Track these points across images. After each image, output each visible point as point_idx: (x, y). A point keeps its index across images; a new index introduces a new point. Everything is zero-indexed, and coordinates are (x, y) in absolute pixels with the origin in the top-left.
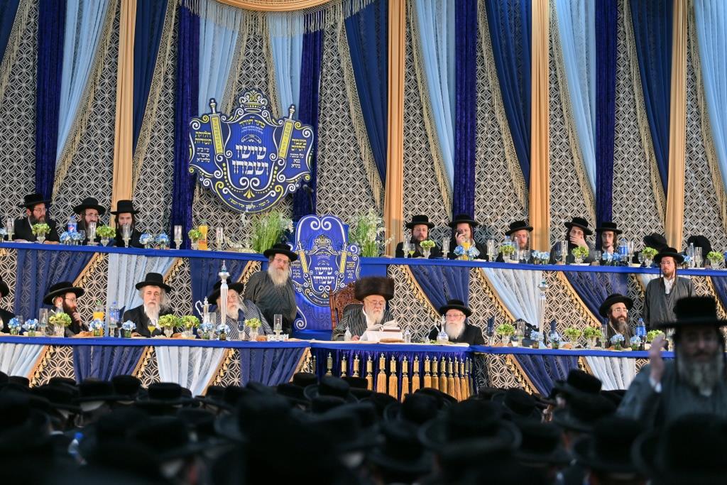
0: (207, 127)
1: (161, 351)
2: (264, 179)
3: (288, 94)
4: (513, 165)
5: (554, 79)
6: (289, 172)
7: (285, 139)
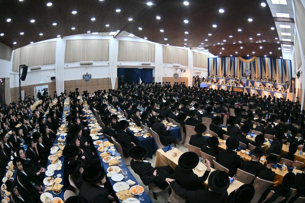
3: (249, 68)
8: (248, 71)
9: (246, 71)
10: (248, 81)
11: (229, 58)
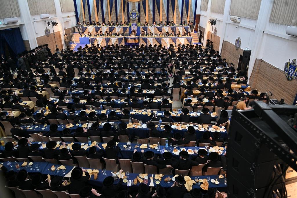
0: (130, 13)
1: (112, 39)
2: (135, 17)
3: (137, 9)
4: (158, 15)
5: (162, 6)
6: (137, 17)
7: (137, 14)
8: (136, 14)
9: (132, 14)
10: (140, 27)
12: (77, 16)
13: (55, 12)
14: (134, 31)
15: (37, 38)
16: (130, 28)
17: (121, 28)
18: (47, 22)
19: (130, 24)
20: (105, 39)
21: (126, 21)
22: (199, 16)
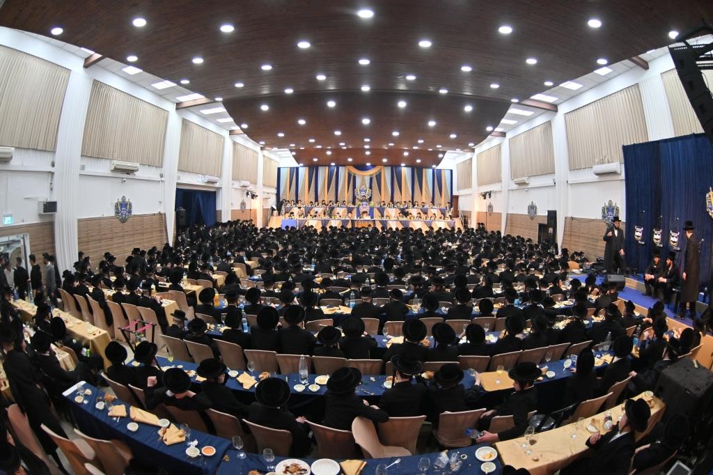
3: (368, 186)
4: (399, 193)
5: (405, 182)
6: (368, 195)
8: (365, 191)
9: (361, 191)
10: (373, 208)
11: (327, 168)
12: (278, 195)
13: (255, 183)
14: (366, 212)
15: (232, 210)
16: (358, 208)
17: (344, 209)
18: (246, 193)
19: (358, 202)
20: (320, 222)
21: (351, 199)
22: (457, 197)
